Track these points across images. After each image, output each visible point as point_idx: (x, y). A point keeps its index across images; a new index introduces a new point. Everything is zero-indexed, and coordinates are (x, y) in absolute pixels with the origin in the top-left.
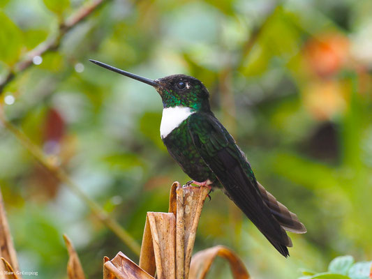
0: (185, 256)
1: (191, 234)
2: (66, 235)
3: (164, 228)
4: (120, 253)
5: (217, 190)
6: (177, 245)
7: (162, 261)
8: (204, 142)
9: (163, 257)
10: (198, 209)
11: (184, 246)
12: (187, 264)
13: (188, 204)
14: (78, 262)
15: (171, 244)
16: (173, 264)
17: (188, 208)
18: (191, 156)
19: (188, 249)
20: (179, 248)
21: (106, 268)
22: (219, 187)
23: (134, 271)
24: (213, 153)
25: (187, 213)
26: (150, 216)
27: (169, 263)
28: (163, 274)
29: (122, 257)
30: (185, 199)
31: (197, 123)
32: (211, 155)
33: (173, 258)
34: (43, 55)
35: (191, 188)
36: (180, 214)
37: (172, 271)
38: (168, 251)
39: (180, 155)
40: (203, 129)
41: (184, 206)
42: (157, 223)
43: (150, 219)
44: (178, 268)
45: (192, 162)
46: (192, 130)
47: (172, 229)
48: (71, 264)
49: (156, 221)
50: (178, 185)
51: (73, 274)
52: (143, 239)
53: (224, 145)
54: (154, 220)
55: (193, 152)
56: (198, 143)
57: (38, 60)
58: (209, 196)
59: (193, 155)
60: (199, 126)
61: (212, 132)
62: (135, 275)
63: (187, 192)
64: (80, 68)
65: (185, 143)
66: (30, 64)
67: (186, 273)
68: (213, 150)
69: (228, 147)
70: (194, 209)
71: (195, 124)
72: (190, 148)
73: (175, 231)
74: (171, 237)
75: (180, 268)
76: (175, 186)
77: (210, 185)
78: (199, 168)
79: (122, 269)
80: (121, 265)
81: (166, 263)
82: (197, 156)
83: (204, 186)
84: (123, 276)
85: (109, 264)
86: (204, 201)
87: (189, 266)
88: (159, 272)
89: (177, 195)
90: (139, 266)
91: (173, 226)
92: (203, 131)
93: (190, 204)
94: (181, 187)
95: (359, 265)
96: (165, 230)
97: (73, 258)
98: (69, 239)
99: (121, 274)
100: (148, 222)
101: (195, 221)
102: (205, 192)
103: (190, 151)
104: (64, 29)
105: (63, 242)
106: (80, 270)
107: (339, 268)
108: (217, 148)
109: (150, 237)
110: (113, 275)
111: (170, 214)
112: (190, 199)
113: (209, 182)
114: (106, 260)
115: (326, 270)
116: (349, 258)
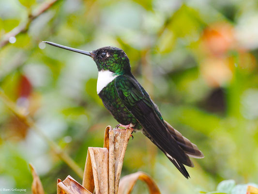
0: (115, 178)
1: (119, 163)
2: (31, 164)
3: (100, 159)
4: (69, 176)
5: (138, 131)
6: (110, 170)
7: (99, 182)
8: (127, 96)
9: (99, 179)
10: (125, 145)
11: (115, 172)
12: (116, 184)
13: (117, 141)
14: (40, 183)
15: (105, 170)
16: (107, 184)
17: (117, 144)
18: (118, 107)
19: (117, 173)
20: (111, 173)
21: (59, 187)
22: (139, 129)
23: (79, 189)
24: (133, 103)
25: (117, 148)
26: (91, 150)
27: (104, 183)
28: (99, 191)
29: (70, 179)
30: (115, 138)
31: (121, 82)
32: (132, 105)
33: (107, 180)
34: (17, 36)
35: (119, 130)
36: (111, 148)
37: (106, 189)
38: (103, 175)
39: (110, 106)
40: (126, 87)
41: (114, 143)
42: (95, 155)
43: (90, 153)
44: (110, 187)
45: (118, 111)
46: (118, 87)
47: (106, 159)
48: (34, 184)
49: (94, 154)
50: (110, 128)
51: (36, 191)
52: (86, 166)
53: (141, 98)
54: (93, 153)
55: (119, 103)
56: (123, 97)
57: (13, 40)
58: (132, 136)
59: (119, 105)
60: (123, 84)
61: (132, 88)
62: (80, 192)
63: (116, 133)
64: (42, 45)
65: (114, 97)
66: (7, 43)
67: (116, 190)
68: (133, 101)
69: (144, 99)
70: (122, 145)
71: (120, 83)
72: (117, 101)
73: (108, 161)
74: (105, 165)
75: (112, 187)
76: (108, 129)
77: (132, 128)
78: (123, 115)
79: (70, 188)
80: (69, 185)
81: (102, 184)
82: (122, 106)
83: (128, 128)
84: (71, 192)
85: (61, 184)
86: (128, 139)
87: (118, 186)
88: (96, 190)
89: (110, 135)
90: (83, 186)
91: (107, 157)
92: (125, 88)
93: (119, 141)
94: (112, 129)
95: (239, 187)
96: (101, 160)
97: (36, 180)
98: (34, 167)
99: (69, 191)
100: (89, 154)
101: (123, 154)
102: (129, 132)
103: (117, 103)
104: (32, 18)
105: (29, 169)
106: (41, 189)
107: (224, 189)
108: (136, 99)
109: (90, 165)
110: (64, 192)
111: (105, 149)
112: (118, 138)
113: (131, 125)
114: (59, 181)
115: (215, 189)
116: (232, 182)
